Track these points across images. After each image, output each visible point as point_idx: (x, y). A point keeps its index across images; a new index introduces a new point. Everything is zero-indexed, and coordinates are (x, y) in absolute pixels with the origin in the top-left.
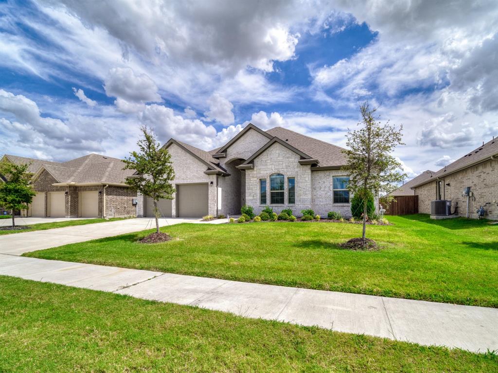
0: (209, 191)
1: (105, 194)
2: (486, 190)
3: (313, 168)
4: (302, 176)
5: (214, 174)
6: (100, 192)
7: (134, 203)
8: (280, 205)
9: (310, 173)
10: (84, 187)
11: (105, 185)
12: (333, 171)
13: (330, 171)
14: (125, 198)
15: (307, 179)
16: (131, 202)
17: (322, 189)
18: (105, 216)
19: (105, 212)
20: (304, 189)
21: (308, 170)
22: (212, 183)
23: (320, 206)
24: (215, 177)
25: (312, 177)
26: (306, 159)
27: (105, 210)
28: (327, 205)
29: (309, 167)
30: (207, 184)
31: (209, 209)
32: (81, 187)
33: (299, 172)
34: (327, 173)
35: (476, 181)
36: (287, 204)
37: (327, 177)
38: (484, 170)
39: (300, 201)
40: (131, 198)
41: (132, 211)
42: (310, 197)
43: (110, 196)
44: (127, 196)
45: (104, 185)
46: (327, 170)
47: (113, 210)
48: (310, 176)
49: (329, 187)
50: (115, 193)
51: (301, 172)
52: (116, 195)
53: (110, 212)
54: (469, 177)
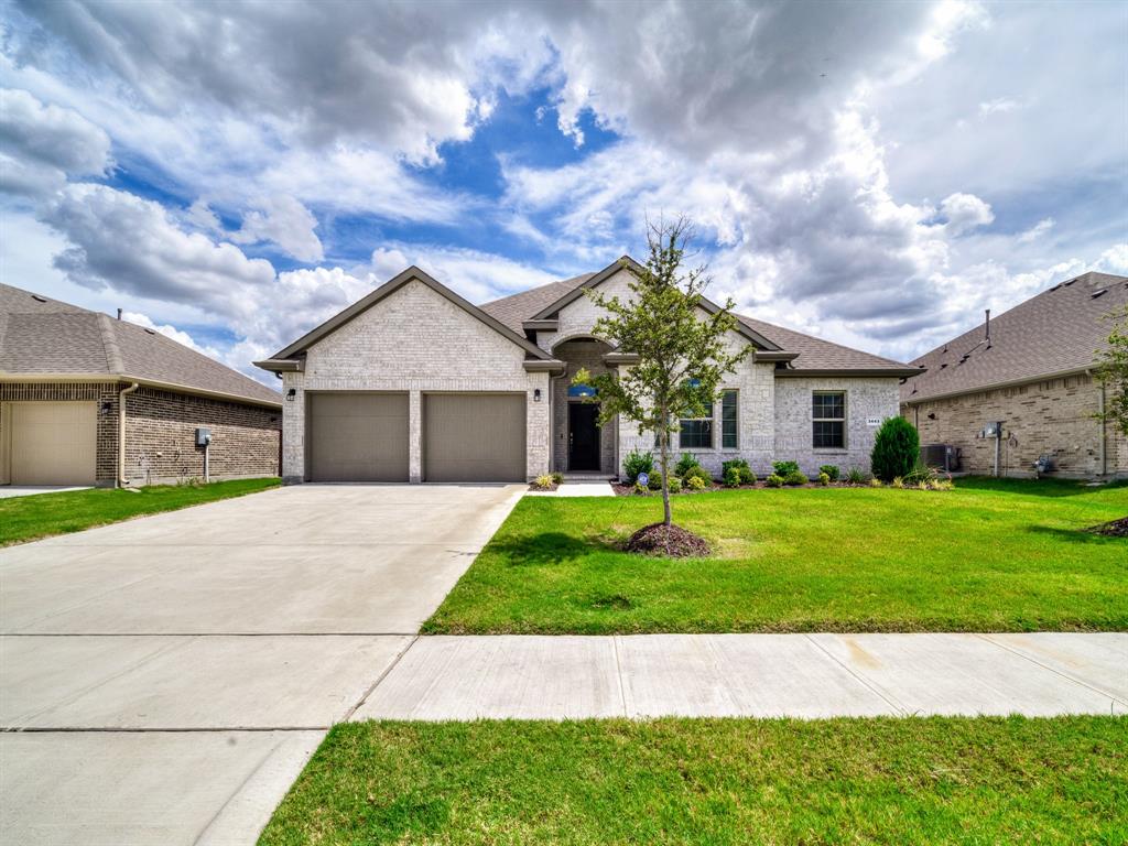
0: (529, 413)
1: (123, 413)
2: (1050, 428)
3: (779, 370)
4: (756, 387)
5: (545, 371)
6: (107, 406)
7: (202, 441)
8: (704, 450)
9: (773, 382)
10: (30, 385)
11: (128, 385)
12: (815, 381)
13: (808, 380)
14: (178, 426)
15: (766, 394)
16: (191, 438)
17: (791, 418)
18: (123, 480)
19: (122, 468)
20: (760, 415)
21: (768, 373)
22: (537, 392)
23: (787, 453)
24: (545, 377)
25: (776, 391)
26: (767, 350)
27: (123, 461)
28: (802, 451)
29: (772, 367)
30: (522, 396)
31: (529, 458)
32: (15, 385)
33: (749, 378)
34: (802, 383)
35: (1017, 410)
36: (721, 448)
37: (803, 392)
38: (1045, 393)
39: (751, 441)
40: (193, 426)
41: (194, 465)
42: (772, 433)
43: (138, 420)
44: (183, 420)
45: (123, 385)
46: (801, 377)
47: (145, 463)
48: (772, 388)
49: (806, 414)
50: (151, 410)
51: (754, 378)
52: (153, 416)
53: (136, 468)
54: (996, 404)
